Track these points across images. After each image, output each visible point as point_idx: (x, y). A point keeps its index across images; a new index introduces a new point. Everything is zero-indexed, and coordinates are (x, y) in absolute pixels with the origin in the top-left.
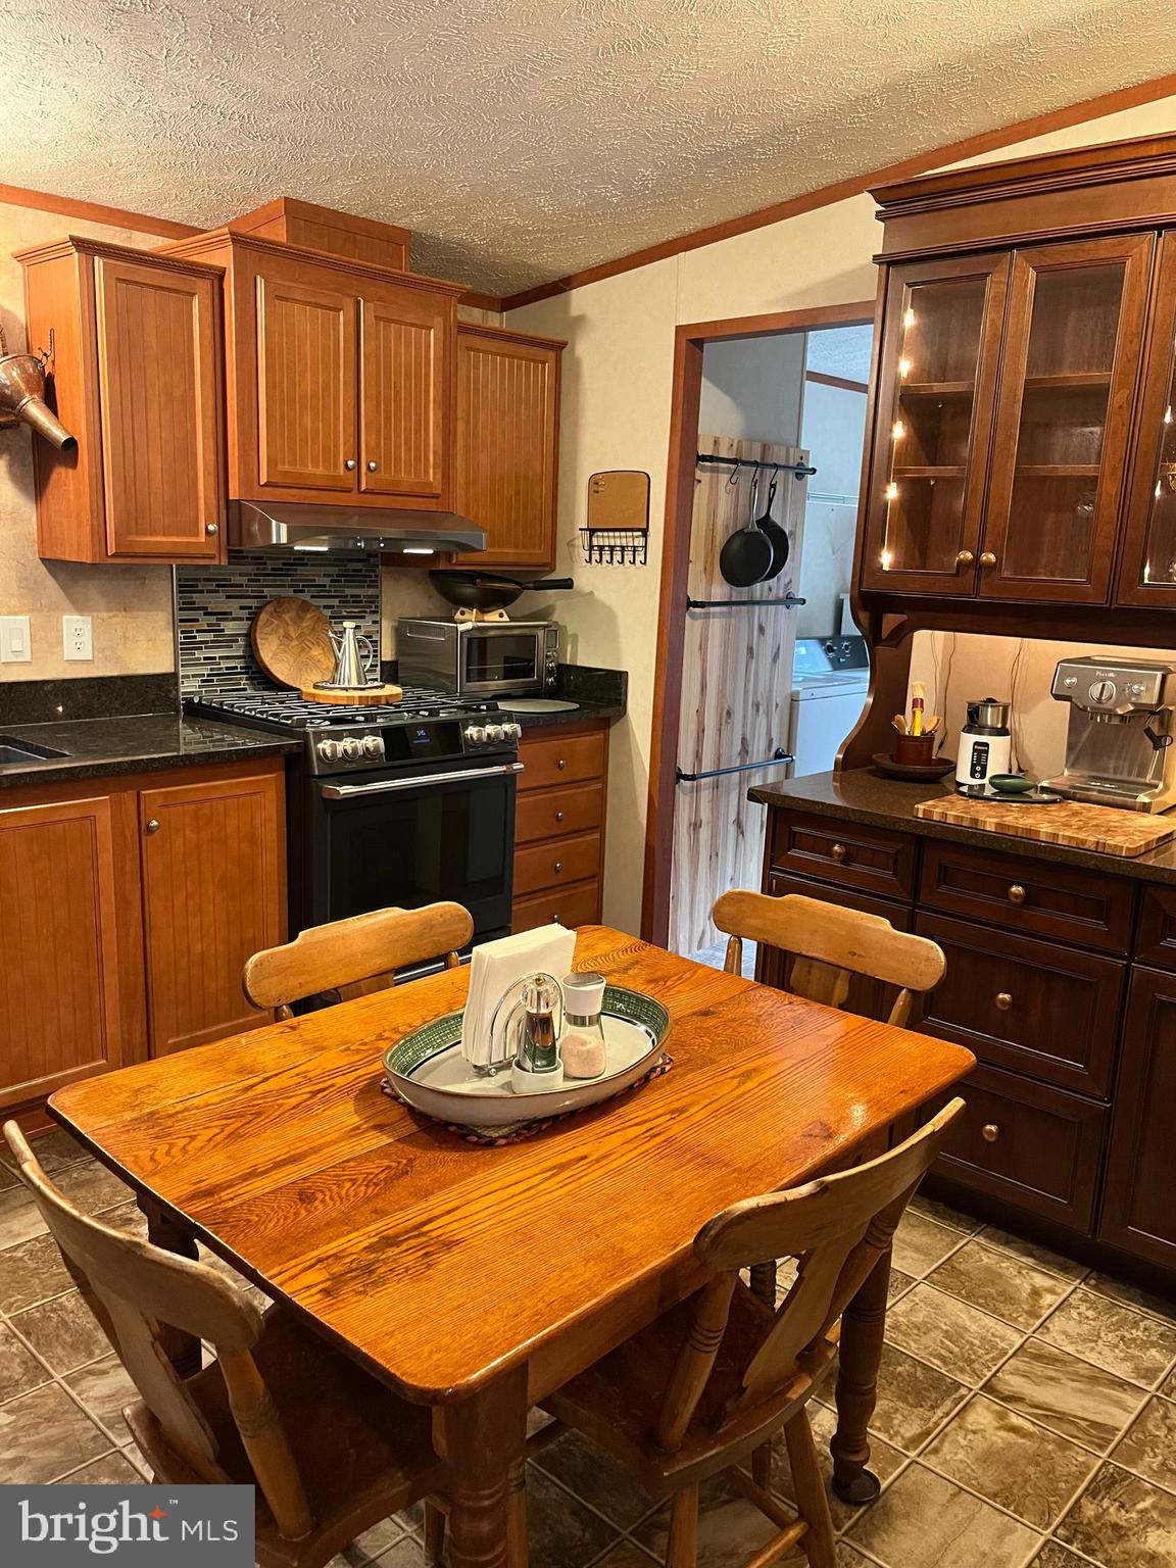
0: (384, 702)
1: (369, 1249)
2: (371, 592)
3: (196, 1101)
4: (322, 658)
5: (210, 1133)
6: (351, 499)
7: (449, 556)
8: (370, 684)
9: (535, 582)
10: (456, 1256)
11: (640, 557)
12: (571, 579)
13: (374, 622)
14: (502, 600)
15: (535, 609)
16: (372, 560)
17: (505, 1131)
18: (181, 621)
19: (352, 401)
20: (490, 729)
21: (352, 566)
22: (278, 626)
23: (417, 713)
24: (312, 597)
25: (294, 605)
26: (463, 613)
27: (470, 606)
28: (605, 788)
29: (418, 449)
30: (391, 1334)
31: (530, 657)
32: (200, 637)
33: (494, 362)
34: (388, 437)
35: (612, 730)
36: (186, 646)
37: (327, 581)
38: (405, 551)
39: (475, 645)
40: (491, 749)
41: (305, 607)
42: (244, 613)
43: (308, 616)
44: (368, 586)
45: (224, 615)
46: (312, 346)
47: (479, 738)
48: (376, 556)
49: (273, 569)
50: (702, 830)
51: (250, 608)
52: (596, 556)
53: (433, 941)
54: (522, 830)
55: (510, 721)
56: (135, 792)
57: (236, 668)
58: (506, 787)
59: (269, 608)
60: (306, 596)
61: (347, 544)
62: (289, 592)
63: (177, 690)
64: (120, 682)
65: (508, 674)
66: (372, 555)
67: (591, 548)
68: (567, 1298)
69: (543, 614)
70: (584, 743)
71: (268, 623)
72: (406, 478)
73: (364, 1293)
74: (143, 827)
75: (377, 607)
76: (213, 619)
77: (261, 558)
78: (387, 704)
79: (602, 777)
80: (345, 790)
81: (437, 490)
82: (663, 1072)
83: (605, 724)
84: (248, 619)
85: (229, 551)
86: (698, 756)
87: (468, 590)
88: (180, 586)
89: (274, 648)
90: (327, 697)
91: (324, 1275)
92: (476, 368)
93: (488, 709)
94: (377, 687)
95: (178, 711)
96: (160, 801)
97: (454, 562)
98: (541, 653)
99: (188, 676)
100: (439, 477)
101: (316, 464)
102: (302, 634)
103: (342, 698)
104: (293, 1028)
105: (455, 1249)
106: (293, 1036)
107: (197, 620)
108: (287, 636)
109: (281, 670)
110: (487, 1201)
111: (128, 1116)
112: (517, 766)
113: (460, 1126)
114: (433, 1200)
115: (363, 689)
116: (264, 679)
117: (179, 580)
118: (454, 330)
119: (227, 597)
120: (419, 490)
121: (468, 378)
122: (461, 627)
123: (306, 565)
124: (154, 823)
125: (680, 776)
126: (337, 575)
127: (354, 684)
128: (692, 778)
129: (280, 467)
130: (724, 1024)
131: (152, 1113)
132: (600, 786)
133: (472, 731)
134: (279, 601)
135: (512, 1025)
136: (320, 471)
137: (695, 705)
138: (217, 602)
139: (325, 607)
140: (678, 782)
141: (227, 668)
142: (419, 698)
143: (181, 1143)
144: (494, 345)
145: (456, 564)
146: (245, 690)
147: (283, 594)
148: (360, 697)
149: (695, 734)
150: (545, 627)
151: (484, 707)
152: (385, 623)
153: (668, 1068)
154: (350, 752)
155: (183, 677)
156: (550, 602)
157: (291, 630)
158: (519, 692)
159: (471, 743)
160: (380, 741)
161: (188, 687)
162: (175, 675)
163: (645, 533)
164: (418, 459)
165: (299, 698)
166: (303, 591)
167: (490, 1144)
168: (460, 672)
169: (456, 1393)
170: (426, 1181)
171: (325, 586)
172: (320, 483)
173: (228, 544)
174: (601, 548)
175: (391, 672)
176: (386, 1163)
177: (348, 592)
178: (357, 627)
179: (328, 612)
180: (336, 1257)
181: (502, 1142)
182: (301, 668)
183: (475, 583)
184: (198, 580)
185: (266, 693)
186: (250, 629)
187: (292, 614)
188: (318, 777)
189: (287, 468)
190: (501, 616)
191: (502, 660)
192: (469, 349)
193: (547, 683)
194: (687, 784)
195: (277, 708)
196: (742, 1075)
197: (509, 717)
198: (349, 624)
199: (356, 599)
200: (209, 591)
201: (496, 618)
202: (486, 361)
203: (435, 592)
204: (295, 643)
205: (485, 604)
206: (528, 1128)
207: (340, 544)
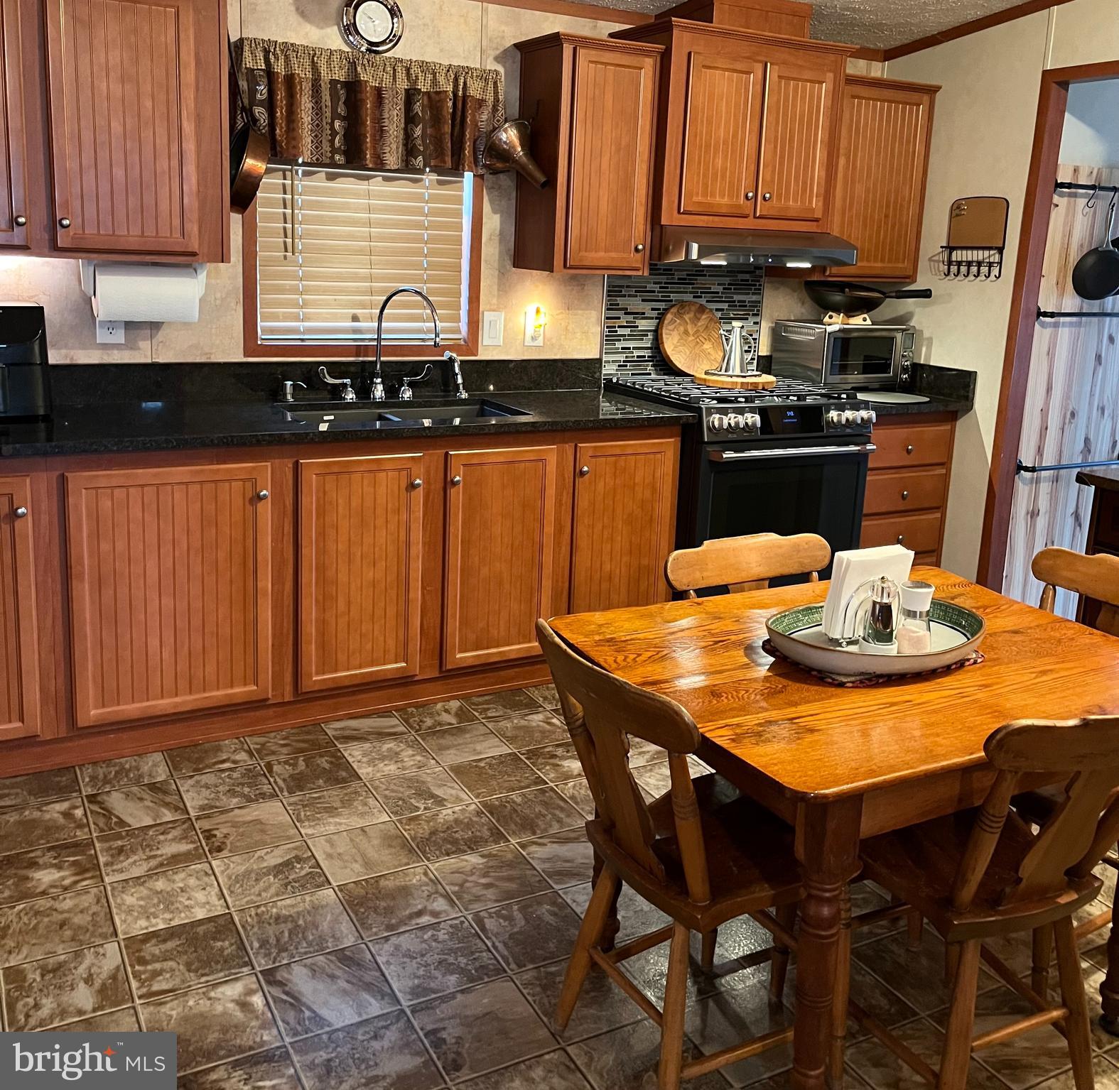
0: (760, 387)
1: (760, 725)
2: (754, 298)
3: (639, 636)
4: (711, 351)
5: (650, 654)
6: (749, 223)
7: (824, 270)
8: (750, 373)
9: (896, 292)
10: (816, 736)
11: (995, 271)
12: (930, 290)
13: (755, 323)
14: (867, 306)
15: (894, 316)
16: (757, 272)
17: (853, 679)
18: (608, 318)
19: (755, 144)
20: (849, 414)
21: (740, 276)
22: (680, 324)
23: (788, 398)
24: (707, 301)
25: (693, 308)
26: (831, 317)
27: (838, 311)
28: (948, 475)
29: (805, 183)
30: (776, 764)
31: (887, 356)
32: (620, 331)
33: (875, 107)
34: (781, 173)
35: (959, 423)
36: (610, 337)
37: (720, 289)
38: (789, 265)
39: (839, 344)
40: (848, 430)
41: (702, 309)
42: (655, 314)
43: (704, 317)
44: (753, 294)
45: (642, 315)
46: (727, 103)
47: (839, 421)
48: (761, 268)
49: (679, 279)
50: (1039, 518)
51: (659, 309)
52: (954, 269)
53: (800, 562)
54: (871, 502)
55: (867, 408)
56: (573, 445)
57: (644, 357)
58: (859, 463)
59: (674, 310)
60: (703, 301)
61: (739, 259)
62: (689, 297)
63: (601, 372)
64: (560, 364)
65: (866, 369)
66: (758, 267)
67: (950, 263)
68: (891, 766)
69: (902, 320)
70: (931, 431)
71: (672, 322)
72: (793, 205)
73: (757, 744)
74: (577, 470)
75: (758, 311)
76: (630, 318)
77: (671, 270)
78: (763, 389)
79: (946, 464)
80: (728, 455)
81: (818, 215)
82: (975, 662)
83: (953, 417)
84: (657, 318)
85: (651, 265)
86: (1040, 451)
87: (838, 298)
88: (608, 291)
89: (675, 342)
90: (717, 381)
91: (731, 732)
92: (859, 111)
93: (848, 397)
94: (755, 376)
95: (600, 388)
96: (590, 453)
97: (828, 273)
98: (898, 352)
99: (608, 362)
100: (820, 204)
101: (723, 196)
102: (698, 331)
103: (727, 383)
104: (699, 604)
105: (816, 734)
106: (698, 608)
107: (619, 318)
108: (686, 332)
109: (679, 360)
110: (839, 714)
111: (597, 638)
112: (869, 447)
113: (819, 671)
114: (801, 708)
115: (745, 377)
116: (665, 366)
117: (609, 286)
118: (842, 83)
119: (643, 300)
120: (803, 215)
121: (852, 120)
122: (829, 329)
123: (705, 275)
124: (585, 469)
125: (1020, 468)
126: (729, 284)
127: (738, 372)
128: (1033, 470)
129: (695, 199)
130: (1031, 641)
131: (612, 639)
132: (944, 471)
133: (833, 415)
134: (682, 304)
135: (860, 613)
136: (726, 200)
137: (1040, 404)
138: (636, 304)
139: (717, 310)
140: (1018, 473)
141: (638, 357)
142: (789, 386)
143: (632, 656)
144: (875, 92)
145: (829, 276)
146: (650, 374)
147: (685, 299)
148: (742, 383)
149: (1038, 430)
150: (903, 330)
151: (844, 396)
152: (764, 324)
153: (979, 660)
154: (733, 425)
155: (606, 362)
156: (911, 309)
157: (689, 327)
158: (876, 385)
159: (831, 424)
160: (757, 417)
161: (609, 370)
162: (599, 361)
163: (1000, 250)
164: (804, 190)
165: (693, 382)
166: (701, 297)
167: (842, 685)
168: (824, 366)
169: (816, 797)
170: (796, 697)
171: (718, 293)
172: (724, 211)
173: (651, 259)
174: (959, 264)
175: (765, 365)
176: (768, 685)
177: (736, 298)
178: (742, 327)
179: (719, 314)
180: (738, 725)
181: (850, 685)
182: (695, 358)
183: (844, 292)
184: (622, 287)
185: (666, 377)
186: (657, 327)
187: (692, 315)
188: (708, 443)
189: (700, 199)
190: (865, 320)
191: (862, 358)
192: (854, 97)
193: (901, 379)
194: (1028, 475)
195: (676, 388)
196: (1041, 672)
197: (866, 405)
198: (737, 324)
199: (742, 305)
200: (629, 296)
201: (860, 321)
202: (867, 106)
203: (808, 299)
204: (691, 338)
205: (851, 309)
206: (870, 680)
207: (733, 260)
